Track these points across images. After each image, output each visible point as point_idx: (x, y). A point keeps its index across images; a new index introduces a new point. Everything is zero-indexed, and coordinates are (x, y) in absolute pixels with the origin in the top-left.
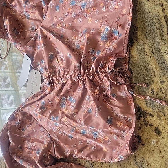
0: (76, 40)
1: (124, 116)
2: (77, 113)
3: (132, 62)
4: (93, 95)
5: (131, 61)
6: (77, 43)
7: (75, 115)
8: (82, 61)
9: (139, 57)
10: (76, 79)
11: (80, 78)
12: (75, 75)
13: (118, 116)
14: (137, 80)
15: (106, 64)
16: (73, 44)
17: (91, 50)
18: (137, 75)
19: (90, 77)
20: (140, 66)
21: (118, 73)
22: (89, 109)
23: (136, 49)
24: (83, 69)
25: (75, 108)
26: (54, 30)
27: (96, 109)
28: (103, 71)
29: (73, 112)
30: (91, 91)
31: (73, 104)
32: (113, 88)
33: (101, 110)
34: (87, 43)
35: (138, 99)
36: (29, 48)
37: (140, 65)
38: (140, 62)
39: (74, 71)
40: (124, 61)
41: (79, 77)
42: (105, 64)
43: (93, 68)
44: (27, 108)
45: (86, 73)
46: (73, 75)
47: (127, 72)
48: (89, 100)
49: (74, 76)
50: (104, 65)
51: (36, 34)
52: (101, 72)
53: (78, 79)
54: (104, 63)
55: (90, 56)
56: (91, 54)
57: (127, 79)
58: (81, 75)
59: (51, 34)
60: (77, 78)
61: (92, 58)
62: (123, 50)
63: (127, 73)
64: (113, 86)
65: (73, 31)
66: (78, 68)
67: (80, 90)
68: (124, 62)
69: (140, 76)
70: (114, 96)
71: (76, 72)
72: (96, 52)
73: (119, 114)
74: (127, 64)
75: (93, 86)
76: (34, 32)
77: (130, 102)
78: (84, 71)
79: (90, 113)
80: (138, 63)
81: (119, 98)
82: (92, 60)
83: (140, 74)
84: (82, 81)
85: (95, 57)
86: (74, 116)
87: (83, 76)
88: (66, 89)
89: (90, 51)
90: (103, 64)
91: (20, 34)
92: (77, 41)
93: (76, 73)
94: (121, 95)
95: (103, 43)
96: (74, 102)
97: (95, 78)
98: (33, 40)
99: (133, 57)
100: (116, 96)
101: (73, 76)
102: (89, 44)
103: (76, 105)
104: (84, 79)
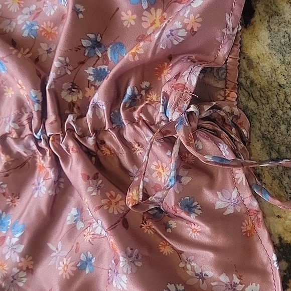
0: (21, 8)
1: (231, 278)
2: (30, 271)
3: (252, 82)
4: (106, 207)
5: (247, 78)
6: (27, 17)
7: (25, 280)
8: (55, 81)
9: (278, 65)
10: (27, 147)
11: (42, 144)
12: (20, 133)
13: (203, 279)
14: (272, 148)
15: (148, 90)
16: (8, 21)
17: (89, 39)
18: (271, 130)
19: (85, 141)
20: (282, 97)
21: (206, 124)
22: (83, 258)
23: (264, 35)
24: (54, 113)
25: (23, 255)
27: (121, 259)
28: (140, 118)
29: (15, 270)
30: (94, 194)
31: (15, 240)
32: (186, 180)
33: (139, 264)
34: (76, 12)
35: (279, 217)
37: (285, 93)
38: (283, 81)
39: (18, 120)
40: (220, 79)
41: (37, 141)
42: (143, 93)
43: (96, 106)
45: (69, 124)
46: (15, 135)
47: (237, 117)
48: (80, 225)
49: (19, 139)
50: (139, 94)
52: (132, 121)
53: (35, 148)
54: (140, 89)
55: (83, 63)
56: (88, 57)
57: (241, 145)
58: (49, 134)
60: (32, 143)
61: (90, 70)
62: (219, 39)
63: (239, 121)
64: (186, 172)
66: (35, 108)
67: (45, 189)
68: (220, 85)
69: (285, 132)
70: (189, 209)
71: (25, 122)
72: (109, 50)
73: (210, 273)
74: (234, 88)
75: (100, 175)
77: (249, 228)
78: (59, 120)
79: (87, 271)
80: (275, 84)
81: (210, 216)
82: (91, 78)
83: (283, 127)
84: (52, 154)
85: (103, 67)
86: (21, 284)
87: (57, 138)
89: (85, 43)
90: (136, 92)
92: (25, 10)
93: (27, 127)
94: (219, 205)
95: (135, 16)
96: (18, 232)
97: (103, 142)
99: (254, 64)
100: (199, 207)
101: (15, 139)
102: (81, 16)
103: (26, 241)
104: (59, 149)
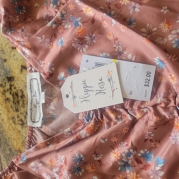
26: (111, 6)
36: (40, 41)
44: (32, 164)
51: (62, 14)
59: (105, 14)
65: (162, 11)
76: (57, 10)
88: (140, 133)
91: (25, 11)
98: (51, 27)
